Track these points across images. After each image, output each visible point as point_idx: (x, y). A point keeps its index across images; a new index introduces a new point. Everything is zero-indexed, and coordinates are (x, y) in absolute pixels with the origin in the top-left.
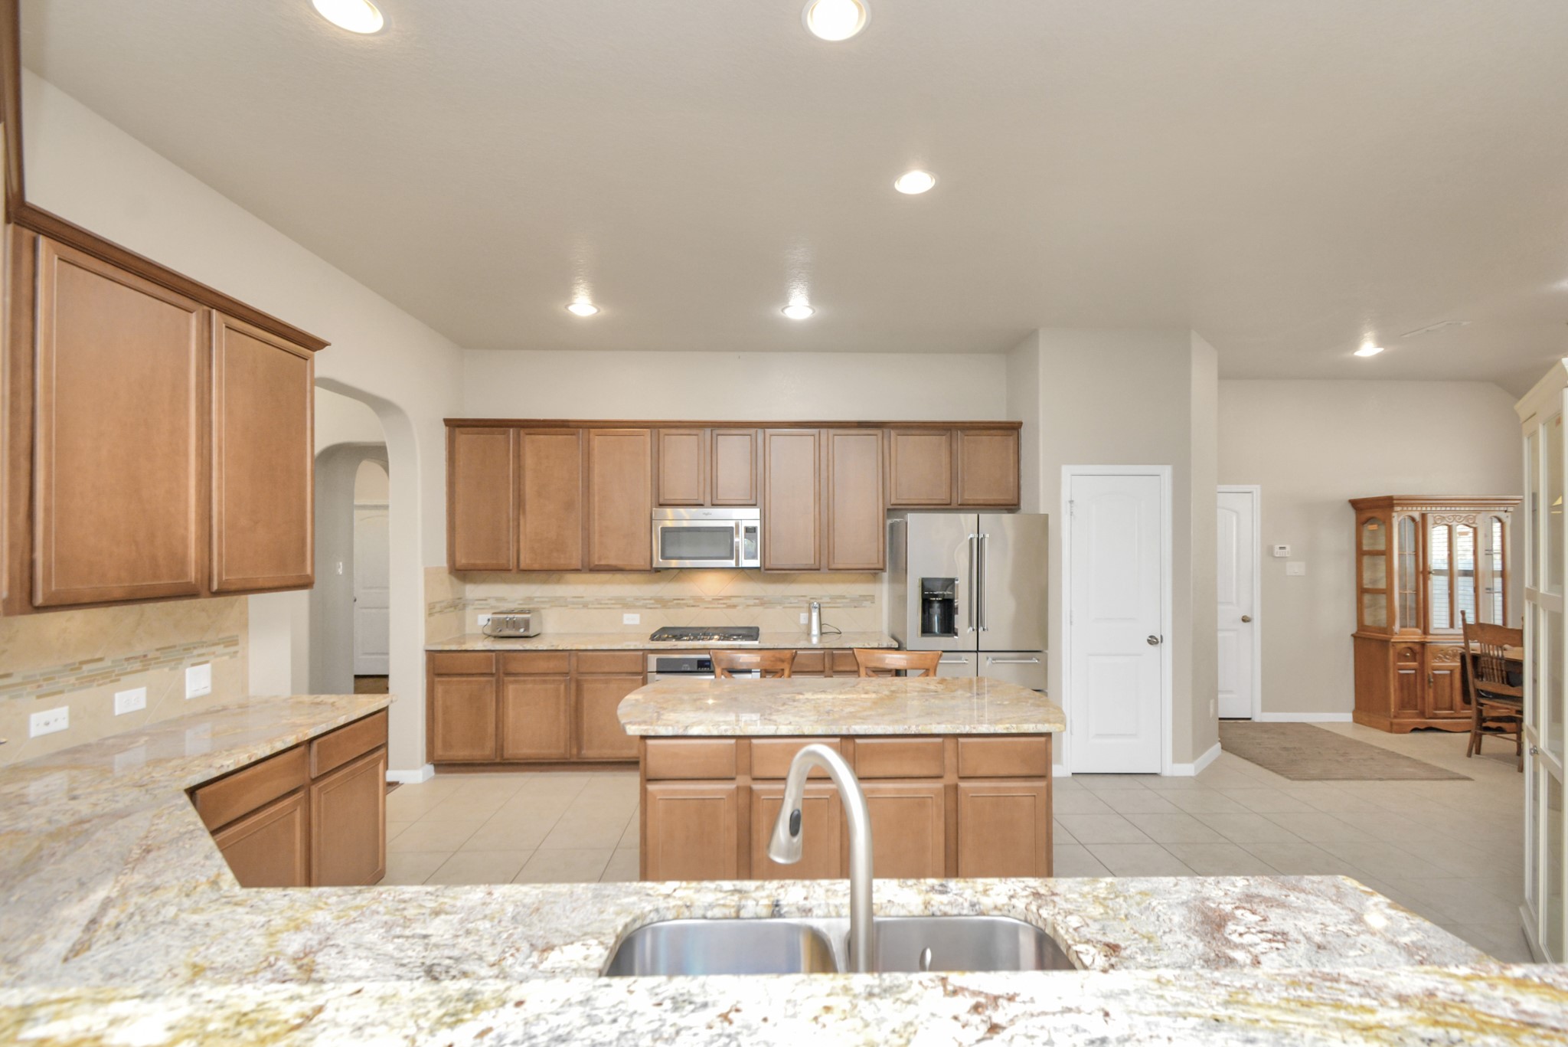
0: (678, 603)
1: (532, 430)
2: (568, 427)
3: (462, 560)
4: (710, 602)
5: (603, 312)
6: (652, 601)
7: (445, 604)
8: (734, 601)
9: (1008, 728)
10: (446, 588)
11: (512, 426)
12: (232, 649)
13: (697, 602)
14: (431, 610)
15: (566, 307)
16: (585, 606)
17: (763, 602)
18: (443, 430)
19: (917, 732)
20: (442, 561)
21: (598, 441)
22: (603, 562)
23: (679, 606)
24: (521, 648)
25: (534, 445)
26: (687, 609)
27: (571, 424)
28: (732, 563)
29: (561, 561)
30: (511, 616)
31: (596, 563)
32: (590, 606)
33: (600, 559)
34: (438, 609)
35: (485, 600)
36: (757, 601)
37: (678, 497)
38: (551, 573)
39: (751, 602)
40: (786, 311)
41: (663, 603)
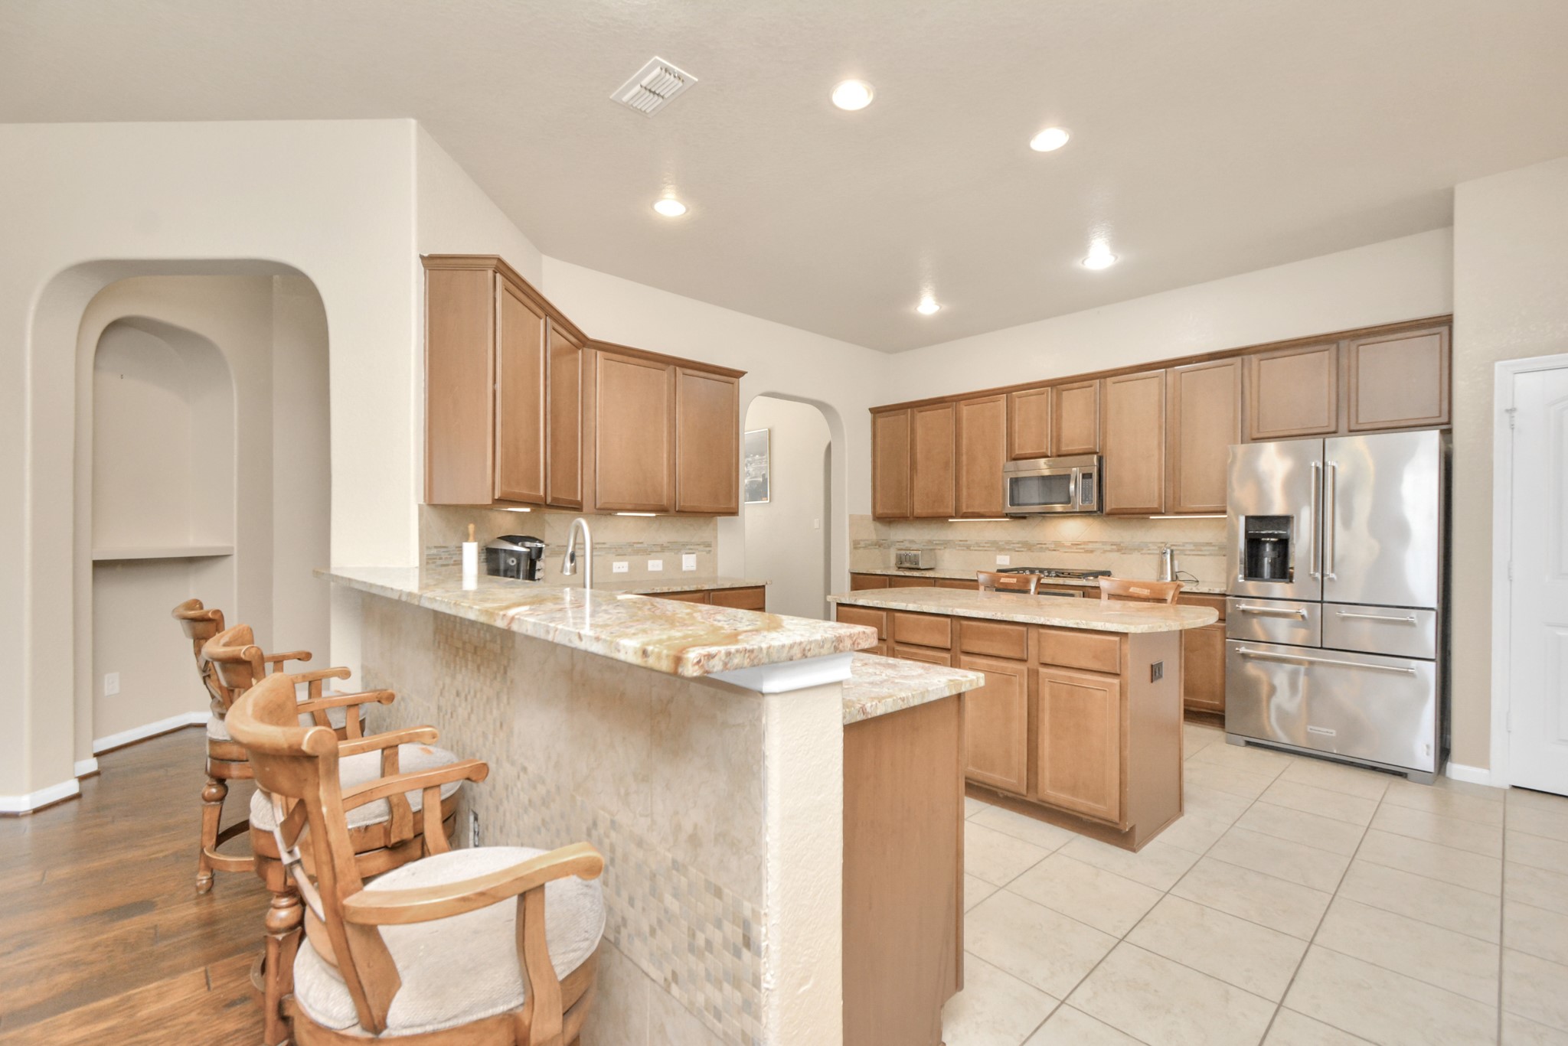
0: (1041, 547)
1: (922, 408)
2: (946, 402)
3: (880, 511)
4: (1069, 547)
5: (945, 307)
6: (1020, 545)
7: (869, 542)
8: (1090, 546)
9: (1078, 624)
10: (871, 531)
11: (908, 408)
12: (708, 549)
13: (1058, 546)
14: (856, 545)
15: (916, 309)
16: (968, 548)
17: (1120, 548)
18: (869, 415)
19: (1002, 619)
20: (868, 512)
21: (965, 410)
22: (970, 510)
23: (1041, 550)
24: (903, 574)
25: (923, 417)
26: (1048, 552)
27: (946, 399)
28: (1068, 507)
29: (941, 511)
30: (908, 552)
31: (965, 511)
32: (972, 548)
33: (967, 507)
34: (862, 544)
35: (902, 542)
36: (1114, 547)
37: (1029, 451)
38: (939, 519)
39: (1108, 547)
40: (1086, 262)
41: (1028, 547)
